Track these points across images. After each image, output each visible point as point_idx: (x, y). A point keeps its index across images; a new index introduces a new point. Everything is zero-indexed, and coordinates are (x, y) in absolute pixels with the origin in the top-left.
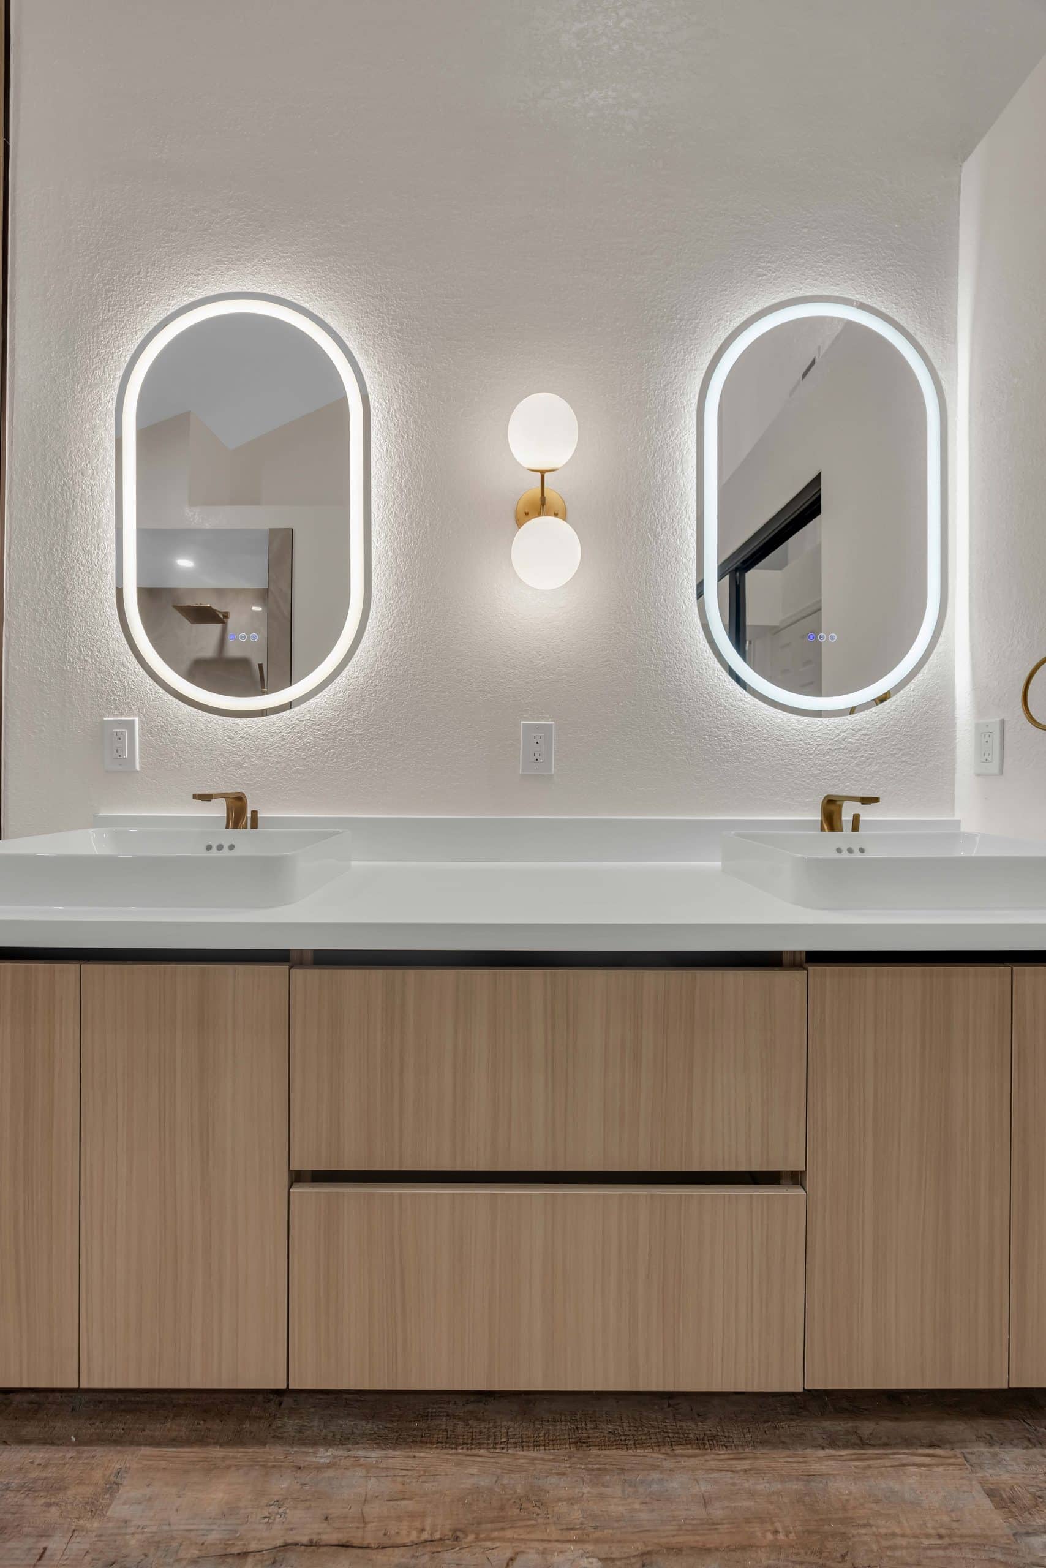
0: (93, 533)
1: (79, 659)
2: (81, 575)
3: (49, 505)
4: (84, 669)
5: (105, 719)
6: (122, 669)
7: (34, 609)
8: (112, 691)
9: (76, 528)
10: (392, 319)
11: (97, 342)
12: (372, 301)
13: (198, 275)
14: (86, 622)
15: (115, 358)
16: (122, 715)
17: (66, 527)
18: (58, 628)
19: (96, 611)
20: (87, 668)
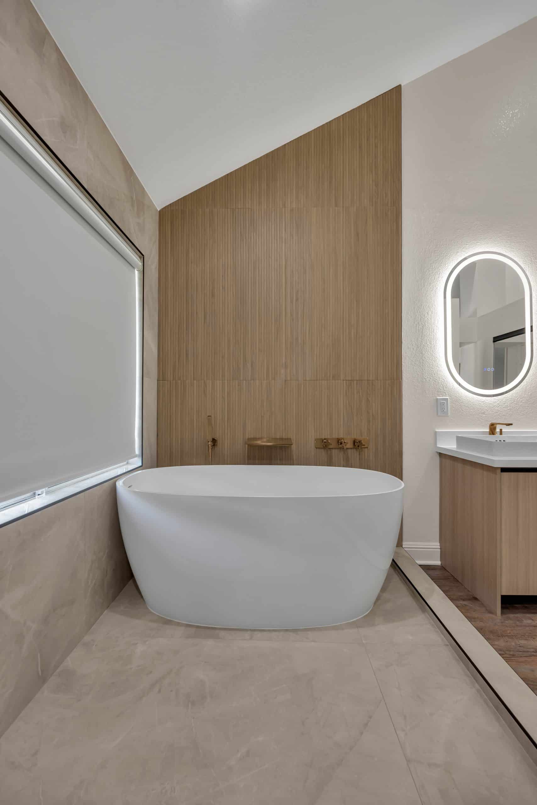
0: (432, 334)
1: (428, 377)
2: (428, 349)
3: (416, 325)
4: (430, 381)
5: (438, 398)
6: (443, 380)
7: (412, 361)
8: (440, 388)
9: (426, 333)
10: (535, 258)
11: (432, 268)
12: (527, 252)
13: (467, 245)
14: (430, 364)
15: (438, 274)
16: (443, 396)
17: (422, 332)
18: (420, 367)
19: (433, 361)
20: (431, 380)
